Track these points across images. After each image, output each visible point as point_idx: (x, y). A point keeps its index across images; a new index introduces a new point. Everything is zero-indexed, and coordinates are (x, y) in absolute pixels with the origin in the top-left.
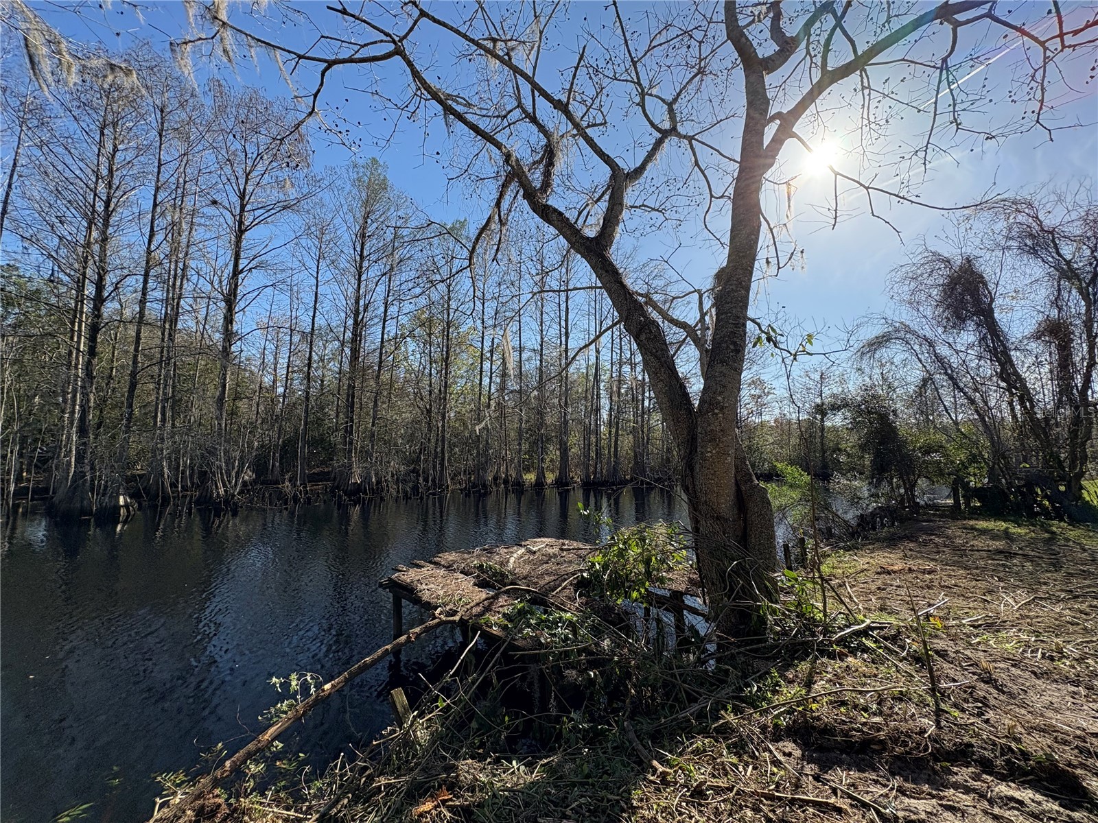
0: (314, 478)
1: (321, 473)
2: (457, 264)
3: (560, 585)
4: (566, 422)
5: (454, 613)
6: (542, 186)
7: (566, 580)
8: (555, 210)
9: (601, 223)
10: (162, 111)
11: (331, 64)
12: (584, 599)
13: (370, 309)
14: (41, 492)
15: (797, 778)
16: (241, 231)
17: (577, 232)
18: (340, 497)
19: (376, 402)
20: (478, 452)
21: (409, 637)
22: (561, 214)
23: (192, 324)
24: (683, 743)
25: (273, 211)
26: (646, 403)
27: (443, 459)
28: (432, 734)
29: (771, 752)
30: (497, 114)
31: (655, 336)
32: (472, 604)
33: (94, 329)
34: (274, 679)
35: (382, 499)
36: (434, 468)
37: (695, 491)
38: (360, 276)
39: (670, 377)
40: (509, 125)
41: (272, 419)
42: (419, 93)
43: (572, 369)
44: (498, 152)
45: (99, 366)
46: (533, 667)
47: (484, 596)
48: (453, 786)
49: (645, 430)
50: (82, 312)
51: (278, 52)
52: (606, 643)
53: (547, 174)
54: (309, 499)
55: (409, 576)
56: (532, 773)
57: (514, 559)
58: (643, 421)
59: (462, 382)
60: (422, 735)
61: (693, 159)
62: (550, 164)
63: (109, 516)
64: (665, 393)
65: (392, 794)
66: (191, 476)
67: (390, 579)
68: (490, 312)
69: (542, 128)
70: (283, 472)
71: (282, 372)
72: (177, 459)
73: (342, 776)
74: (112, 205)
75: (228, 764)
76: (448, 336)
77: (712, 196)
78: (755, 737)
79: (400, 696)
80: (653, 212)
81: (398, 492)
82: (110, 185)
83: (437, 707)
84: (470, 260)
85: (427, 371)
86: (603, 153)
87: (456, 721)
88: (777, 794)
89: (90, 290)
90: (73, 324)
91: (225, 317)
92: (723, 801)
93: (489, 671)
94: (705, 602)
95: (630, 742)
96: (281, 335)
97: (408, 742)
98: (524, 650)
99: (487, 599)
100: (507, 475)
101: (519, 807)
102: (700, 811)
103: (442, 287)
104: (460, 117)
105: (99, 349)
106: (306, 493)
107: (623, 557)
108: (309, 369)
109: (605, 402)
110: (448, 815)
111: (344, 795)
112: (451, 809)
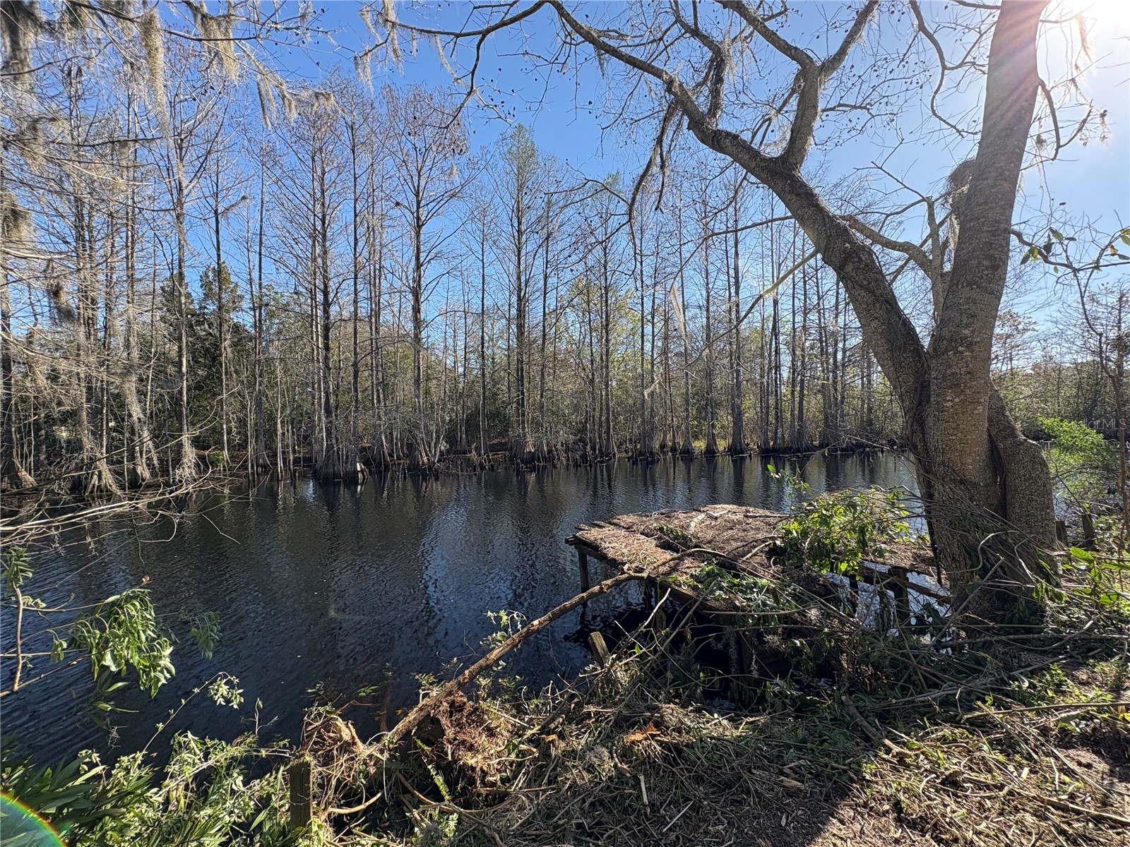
0: (494, 449)
1: (499, 444)
2: (613, 223)
3: (749, 552)
4: (739, 384)
5: (641, 570)
6: (710, 110)
7: (755, 547)
8: (728, 134)
9: (788, 137)
10: (352, 129)
11: (485, 34)
12: (779, 567)
13: (531, 283)
14: (308, 460)
15: (1105, 795)
16: (419, 227)
17: (756, 154)
18: (518, 464)
19: (543, 374)
20: (643, 419)
21: (601, 588)
22: (736, 137)
23: (389, 317)
24: (924, 728)
25: (442, 202)
26: (840, 356)
27: (608, 428)
28: (632, 677)
29: (1057, 758)
30: (652, 38)
31: (867, 265)
32: (659, 563)
33: (327, 329)
34: (489, 613)
35: (555, 467)
36: (600, 437)
37: (926, 450)
38: (519, 252)
39: (888, 312)
40: (666, 47)
41: (457, 396)
42: (568, 40)
43: (743, 325)
44: (658, 81)
45: (333, 359)
46: (728, 629)
47: (669, 557)
48: (659, 724)
49: (839, 387)
50: (317, 316)
51: (439, 37)
52: (813, 613)
53: (715, 93)
54: (492, 466)
55: (592, 534)
56: (737, 728)
57: (695, 523)
58: (835, 378)
59: (622, 348)
60: (622, 676)
61: (916, 22)
62: (719, 80)
63: (351, 480)
64: (881, 334)
65: (601, 721)
66: (402, 447)
67: (575, 537)
68: (648, 271)
69: (706, 40)
70: (469, 443)
71: (461, 353)
72: (391, 434)
73: (554, 700)
74: (327, 222)
75: (467, 672)
76: (607, 301)
77: (944, 68)
78: (1031, 738)
79: (598, 640)
80: (854, 111)
81: (568, 460)
82: (323, 205)
83: (634, 653)
84: (630, 215)
85: (588, 340)
86: (790, 47)
87: (653, 669)
88: (1071, 805)
89: (320, 297)
90: (311, 327)
91: (414, 308)
92: (989, 798)
93: (683, 627)
94: (939, 581)
95: (851, 717)
96: (457, 319)
97: (610, 680)
98: (718, 610)
99: (673, 559)
100: (674, 443)
101: (730, 755)
102: (956, 802)
103: (598, 251)
104: (615, 53)
105: (331, 345)
106: (490, 461)
107: (828, 524)
108: (483, 347)
109: (786, 359)
110: (658, 748)
111: (558, 715)
112: (661, 743)
